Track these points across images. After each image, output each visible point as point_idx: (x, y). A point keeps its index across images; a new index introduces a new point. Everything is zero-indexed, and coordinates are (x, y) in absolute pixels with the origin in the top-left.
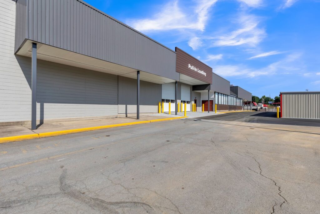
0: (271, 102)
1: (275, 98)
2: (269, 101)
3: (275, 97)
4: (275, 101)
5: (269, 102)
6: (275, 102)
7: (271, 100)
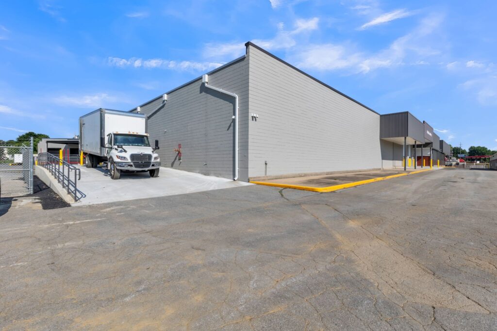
0: (464, 155)
1: (470, 149)
2: (459, 153)
3: (469, 147)
4: (469, 153)
5: (459, 155)
6: (469, 156)
7: (463, 152)
